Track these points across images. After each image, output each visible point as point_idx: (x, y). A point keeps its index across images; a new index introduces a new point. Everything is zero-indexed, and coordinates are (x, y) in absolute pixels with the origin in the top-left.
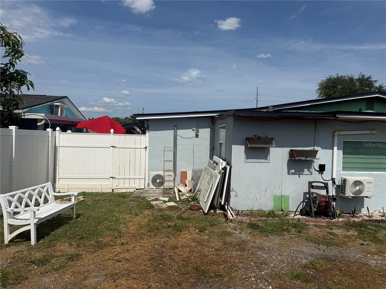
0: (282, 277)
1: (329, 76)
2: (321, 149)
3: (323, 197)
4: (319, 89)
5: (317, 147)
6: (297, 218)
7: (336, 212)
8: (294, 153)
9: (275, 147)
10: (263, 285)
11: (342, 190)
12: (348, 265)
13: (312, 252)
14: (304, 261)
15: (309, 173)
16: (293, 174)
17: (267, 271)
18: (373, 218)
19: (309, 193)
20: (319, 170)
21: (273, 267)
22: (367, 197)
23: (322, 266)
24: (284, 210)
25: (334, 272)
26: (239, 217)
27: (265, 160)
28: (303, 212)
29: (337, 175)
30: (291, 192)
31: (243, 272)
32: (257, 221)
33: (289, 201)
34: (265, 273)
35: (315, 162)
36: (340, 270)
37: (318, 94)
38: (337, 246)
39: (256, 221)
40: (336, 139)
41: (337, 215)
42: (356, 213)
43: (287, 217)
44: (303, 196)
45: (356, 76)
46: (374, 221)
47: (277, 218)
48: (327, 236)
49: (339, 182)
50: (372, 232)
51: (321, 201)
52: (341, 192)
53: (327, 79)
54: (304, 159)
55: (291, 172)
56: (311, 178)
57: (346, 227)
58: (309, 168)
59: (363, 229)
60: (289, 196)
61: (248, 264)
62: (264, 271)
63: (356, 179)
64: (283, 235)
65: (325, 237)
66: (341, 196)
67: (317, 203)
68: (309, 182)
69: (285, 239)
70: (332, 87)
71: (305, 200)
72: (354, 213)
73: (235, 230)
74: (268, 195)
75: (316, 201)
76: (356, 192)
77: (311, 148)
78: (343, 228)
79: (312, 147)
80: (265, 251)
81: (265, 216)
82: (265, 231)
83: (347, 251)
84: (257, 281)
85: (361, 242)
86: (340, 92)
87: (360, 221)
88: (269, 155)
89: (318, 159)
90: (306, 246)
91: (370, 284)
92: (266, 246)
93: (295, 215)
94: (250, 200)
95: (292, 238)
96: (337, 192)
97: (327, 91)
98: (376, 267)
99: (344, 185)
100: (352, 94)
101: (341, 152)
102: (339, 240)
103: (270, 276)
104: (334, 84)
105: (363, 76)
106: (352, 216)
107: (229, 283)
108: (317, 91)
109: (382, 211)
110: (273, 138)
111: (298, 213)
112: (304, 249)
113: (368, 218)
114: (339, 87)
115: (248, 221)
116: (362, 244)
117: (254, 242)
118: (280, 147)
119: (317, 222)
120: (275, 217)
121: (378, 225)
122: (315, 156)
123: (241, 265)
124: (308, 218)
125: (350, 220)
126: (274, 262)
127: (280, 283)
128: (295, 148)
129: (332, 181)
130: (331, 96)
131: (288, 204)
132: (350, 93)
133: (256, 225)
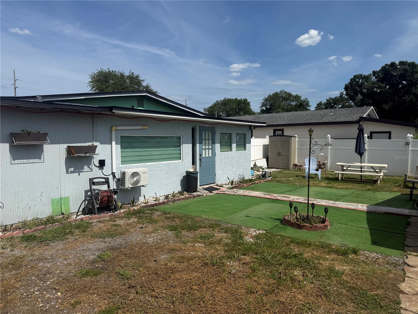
0: (71, 279)
1: (101, 69)
2: (100, 144)
3: (104, 192)
4: (90, 82)
5: (96, 143)
6: (80, 219)
7: (118, 205)
8: (72, 150)
9: (49, 144)
10: (50, 295)
11: (122, 183)
12: (131, 248)
13: (99, 247)
14: (92, 257)
15: (89, 170)
16: (72, 172)
17: (53, 280)
18: (149, 203)
19: (91, 190)
20: (99, 165)
21: (59, 274)
22: (143, 186)
23: (109, 256)
24: (64, 213)
25: (120, 258)
26: (7, 233)
27: (38, 160)
28: (85, 211)
29: (117, 169)
30: (71, 193)
31: (23, 291)
32: (33, 232)
33: (70, 202)
34: (51, 282)
35: (95, 158)
36: (125, 254)
37: (90, 88)
38: (121, 234)
39: (31, 232)
40: (113, 133)
41: (118, 207)
42: (135, 202)
43: (68, 219)
44: (84, 194)
45: (127, 74)
46: (150, 206)
47: (57, 223)
48: (111, 228)
49: (119, 175)
50: (149, 215)
51: (103, 196)
52: (121, 184)
53: (98, 71)
54: (83, 155)
55: (70, 170)
56: (92, 175)
57: (127, 216)
58: (89, 165)
59: (141, 214)
60: (69, 197)
61: (29, 280)
62: (49, 280)
63: (133, 171)
64: (66, 239)
65: (110, 229)
66: (121, 188)
67: (99, 199)
68: (90, 179)
69: (69, 242)
70: (104, 80)
71: (87, 198)
72: (133, 203)
73: (4, 250)
74: (45, 200)
75: (98, 197)
76: (134, 182)
77: (90, 144)
78: (125, 218)
79: (90, 142)
80: (47, 261)
81: (42, 224)
82: (44, 240)
83: (130, 237)
84: (42, 293)
85: (141, 226)
86: (112, 87)
87: (139, 209)
88: (43, 154)
89: (98, 154)
90: (92, 243)
91: (150, 258)
92: (48, 255)
93: (77, 216)
94: (22, 209)
95: (77, 239)
96: (117, 185)
97: (99, 84)
98: (153, 243)
99: (123, 177)
100: (124, 91)
101: (119, 146)
102: (122, 229)
103: (58, 283)
104: (106, 78)
105: (132, 73)
106: (132, 206)
107: (6, 308)
108: (89, 84)
109: (155, 196)
110: (47, 134)
111: (81, 214)
112: (91, 246)
113: (145, 205)
114: (111, 82)
115: (21, 235)
116: (142, 228)
117: (32, 255)
118: (55, 144)
119: (100, 217)
120: (54, 223)
121: (152, 209)
122: (94, 152)
123: (19, 284)
124: (91, 216)
125: (131, 209)
126: (60, 268)
127: (69, 285)
128: (73, 144)
129: (112, 175)
130: (104, 91)
131: (69, 205)
132: (122, 89)
133: (32, 237)
